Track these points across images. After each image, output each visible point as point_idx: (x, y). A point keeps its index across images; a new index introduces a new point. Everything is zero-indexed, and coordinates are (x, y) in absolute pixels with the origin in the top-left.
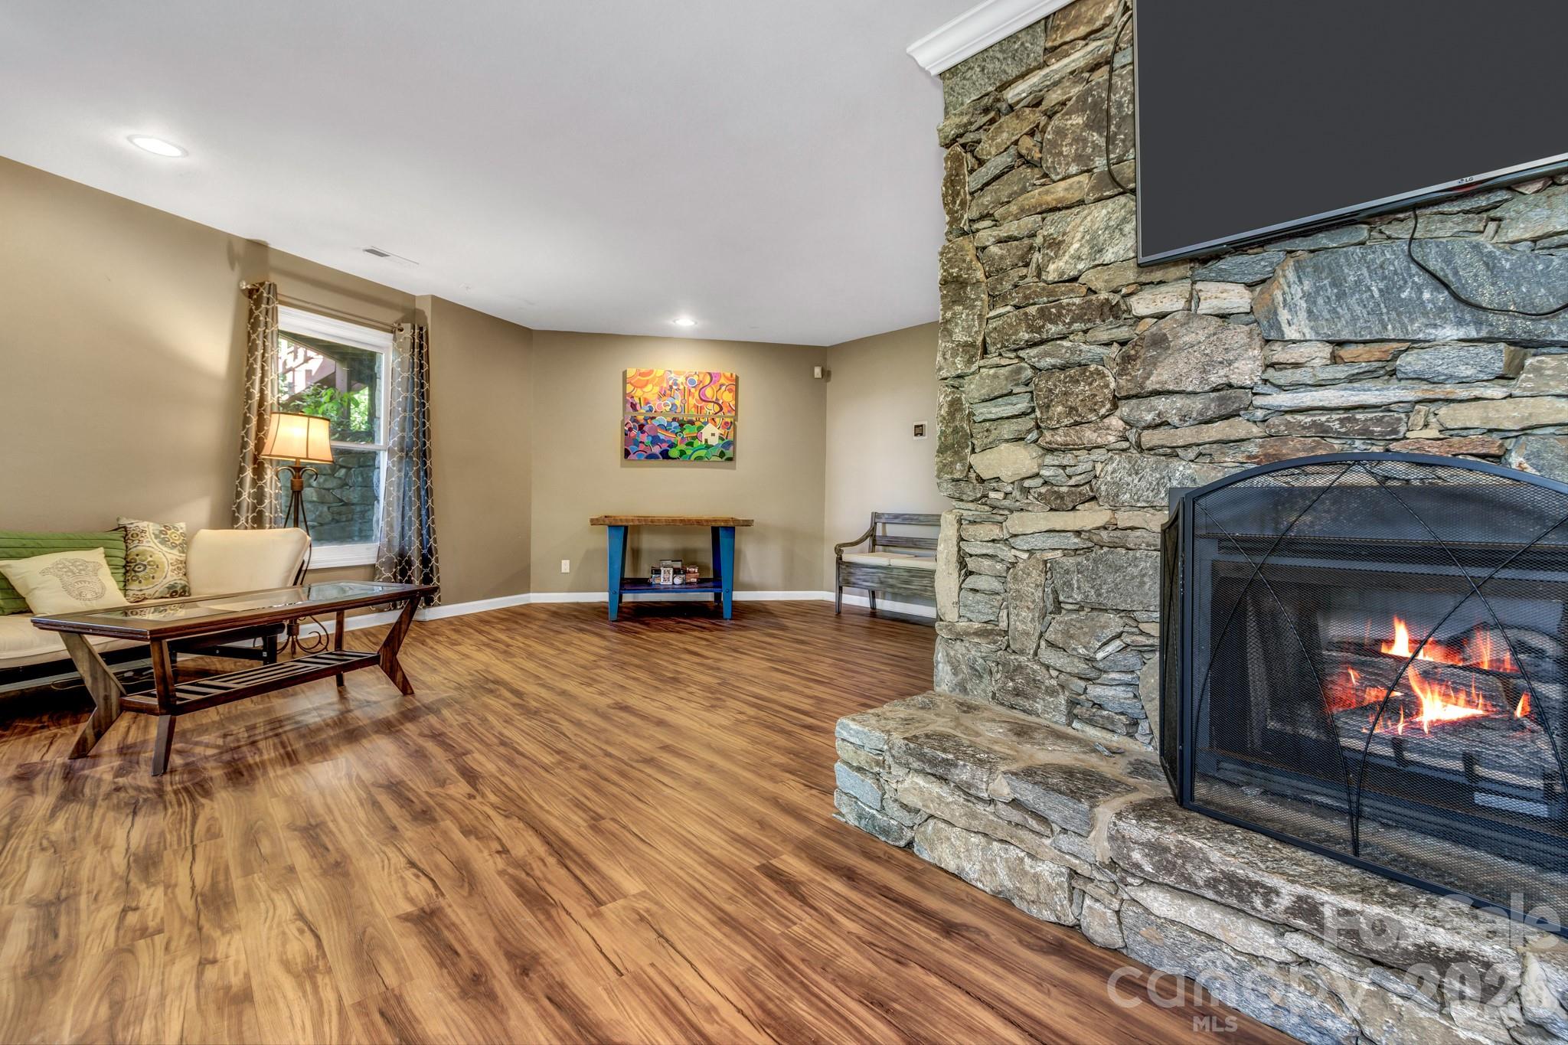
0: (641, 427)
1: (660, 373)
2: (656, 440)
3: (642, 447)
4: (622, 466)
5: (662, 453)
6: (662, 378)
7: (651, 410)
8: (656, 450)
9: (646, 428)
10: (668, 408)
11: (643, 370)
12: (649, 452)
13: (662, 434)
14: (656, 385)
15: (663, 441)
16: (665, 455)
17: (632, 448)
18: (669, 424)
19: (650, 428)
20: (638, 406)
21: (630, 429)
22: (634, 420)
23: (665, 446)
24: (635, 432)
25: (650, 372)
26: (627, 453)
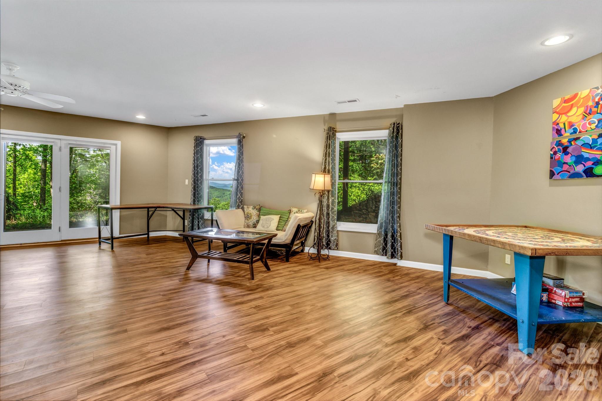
0: (565, 150)
1: (584, 93)
2: (579, 159)
3: (566, 167)
4: (551, 185)
5: (585, 172)
6: (587, 98)
7: (575, 132)
8: (580, 169)
9: (570, 150)
10: (593, 126)
11: (567, 97)
12: (572, 172)
13: (586, 153)
14: (581, 106)
15: (588, 159)
16: (589, 173)
17: (557, 169)
18: (595, 141)
19: (574, 150)
20: (563, 132)
21: (555, 153)
22: (559, 144)
23: (589, 164)
24: (559, 155)
25: (576, 95)
26: (552, 174)
